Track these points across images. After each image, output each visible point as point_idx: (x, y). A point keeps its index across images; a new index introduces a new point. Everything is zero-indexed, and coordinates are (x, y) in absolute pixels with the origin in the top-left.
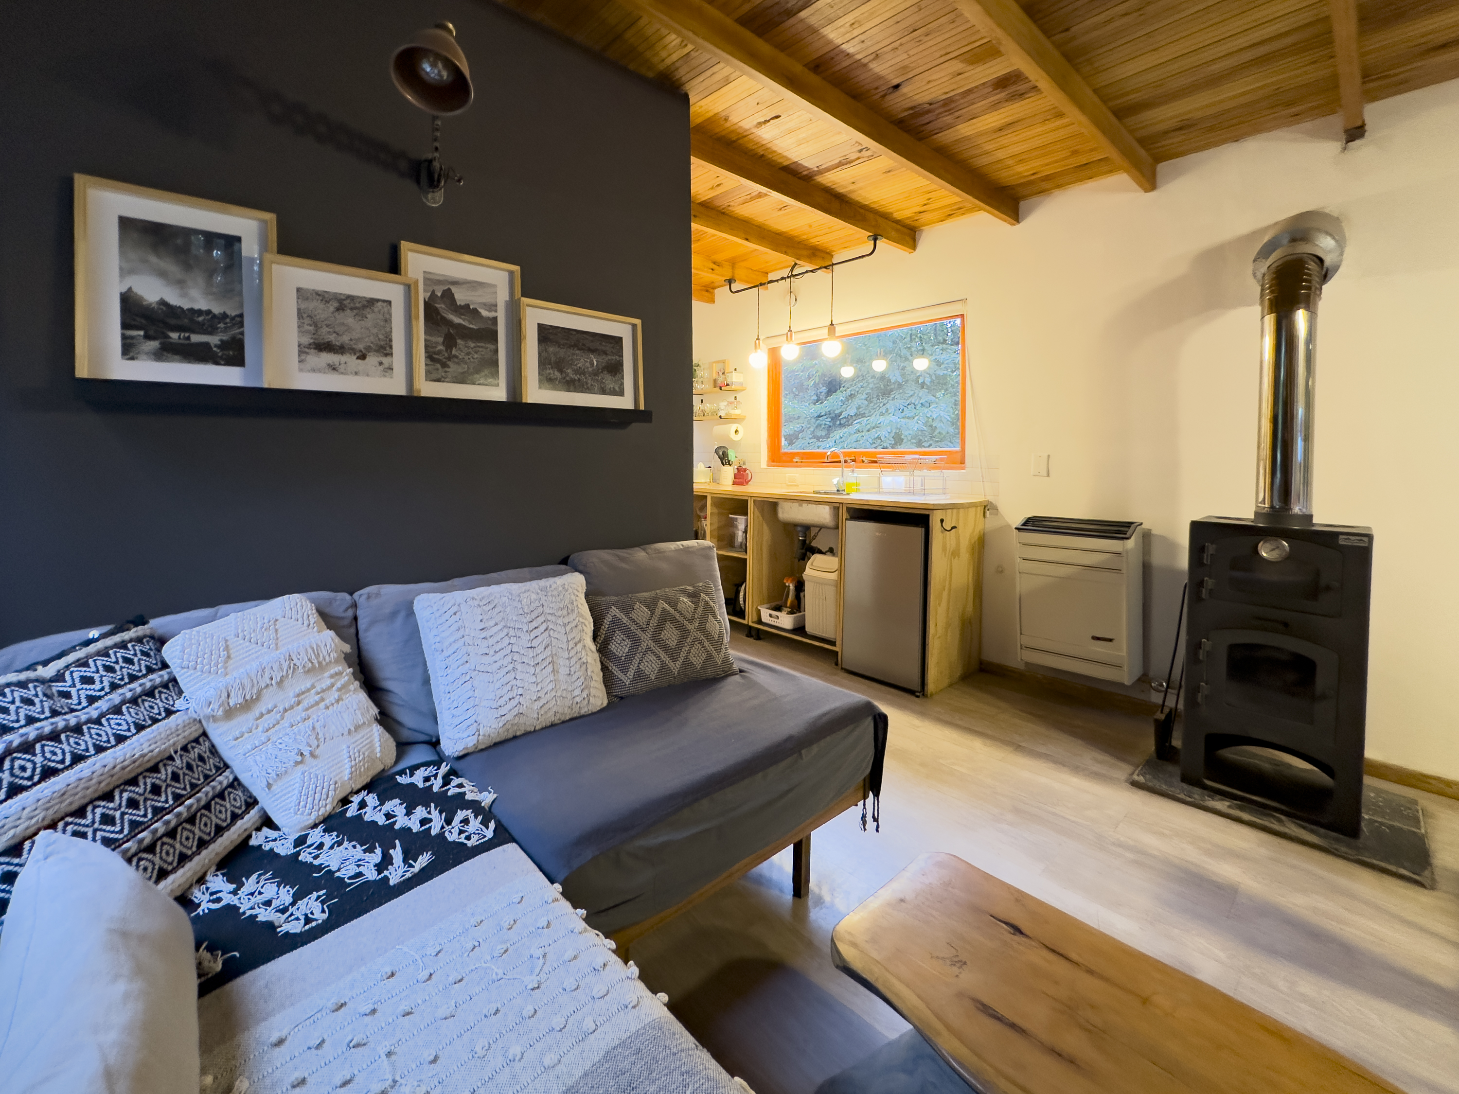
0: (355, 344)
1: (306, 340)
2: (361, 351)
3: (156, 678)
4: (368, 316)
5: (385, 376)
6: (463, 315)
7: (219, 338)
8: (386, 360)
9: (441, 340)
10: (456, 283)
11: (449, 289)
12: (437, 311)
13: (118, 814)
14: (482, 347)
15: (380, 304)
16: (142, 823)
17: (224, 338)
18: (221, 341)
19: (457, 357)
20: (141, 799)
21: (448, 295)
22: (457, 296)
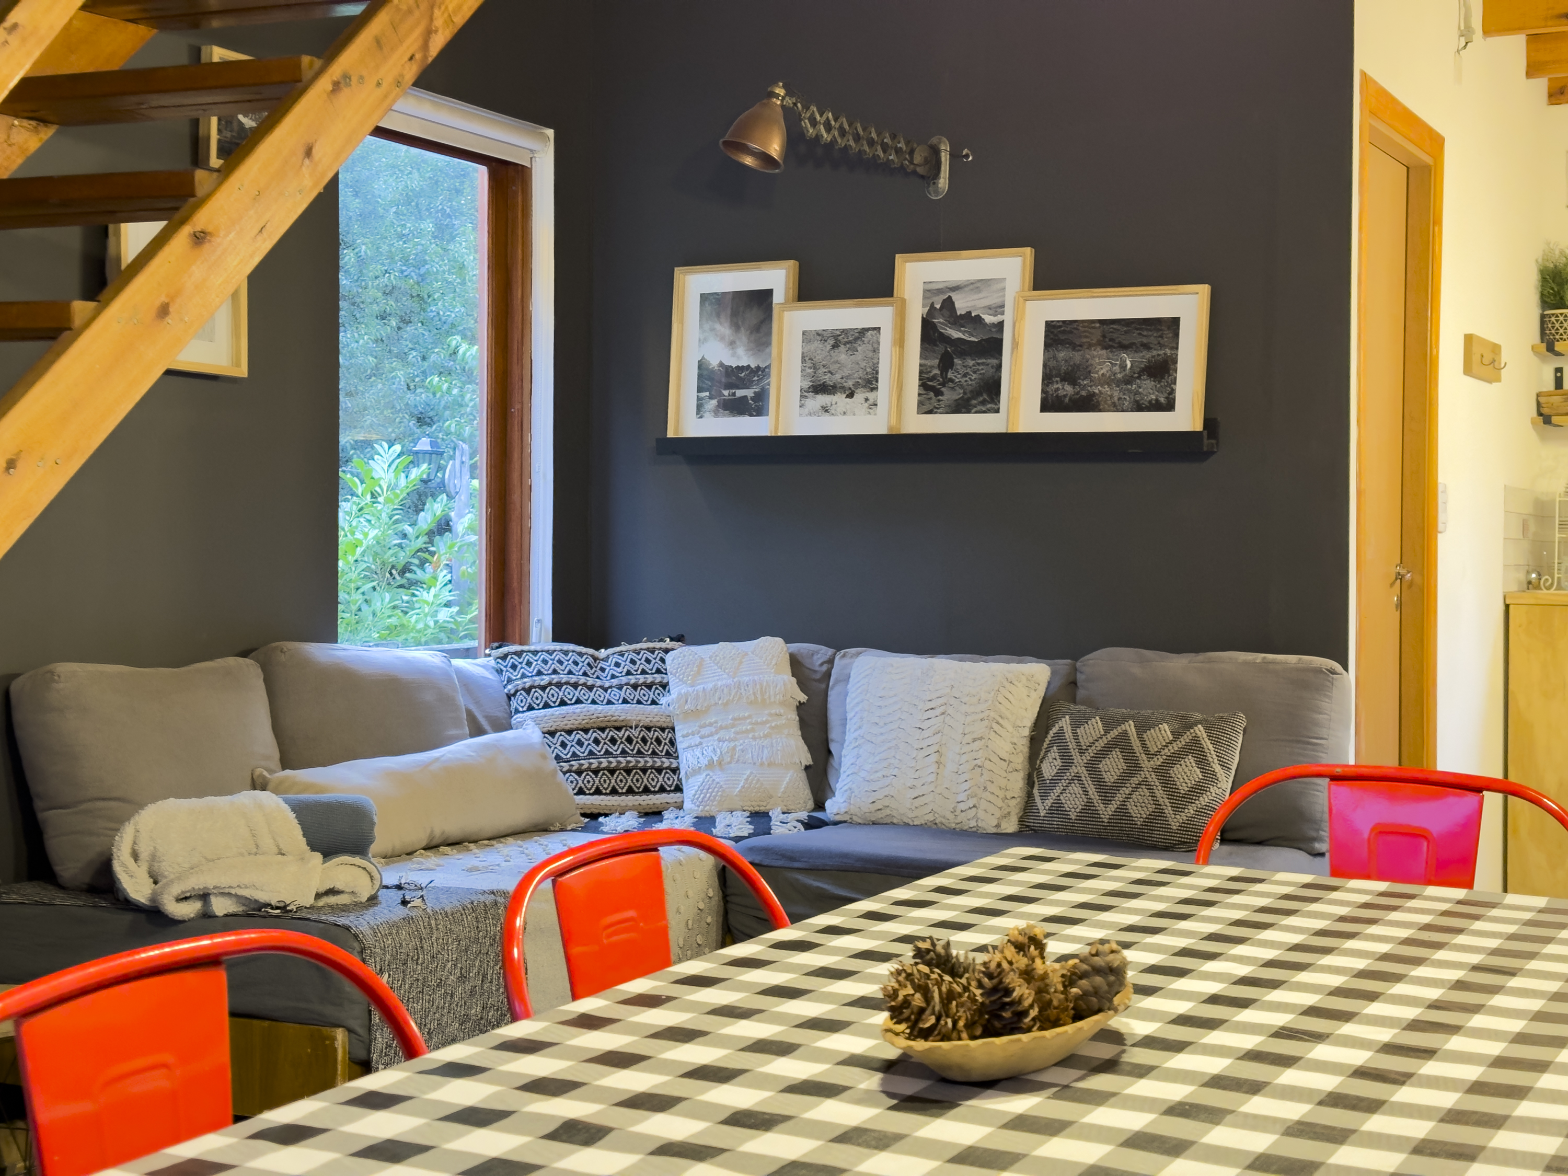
0: (846, 382)
1: (807, 384)
2: (850, 389)
3: (658, 678)
4: (859, 349)
5: (869, 413)
6: (963, 327)
7: (753, 390)
8: (871, 396)
9: (936, 362)
10: (956, 288)
11: (950, 297)
12: (934, 326)
13: (586, 743)
14: (983, 364)
15: (870, 332)
16: (596, 755)
17: (757, 390)
18: (755, 393)
19: (951, 380)
20: (603, 741)
21: (949, 304)
22: (957, 305)
